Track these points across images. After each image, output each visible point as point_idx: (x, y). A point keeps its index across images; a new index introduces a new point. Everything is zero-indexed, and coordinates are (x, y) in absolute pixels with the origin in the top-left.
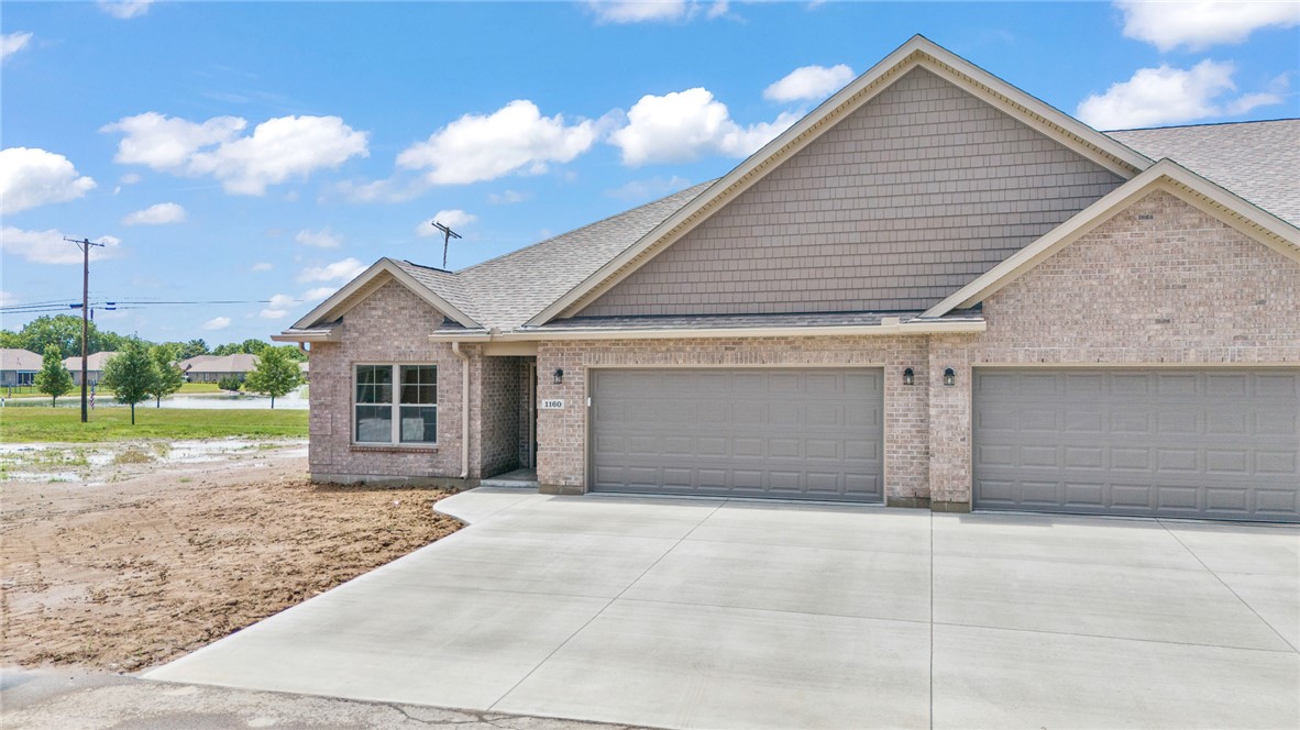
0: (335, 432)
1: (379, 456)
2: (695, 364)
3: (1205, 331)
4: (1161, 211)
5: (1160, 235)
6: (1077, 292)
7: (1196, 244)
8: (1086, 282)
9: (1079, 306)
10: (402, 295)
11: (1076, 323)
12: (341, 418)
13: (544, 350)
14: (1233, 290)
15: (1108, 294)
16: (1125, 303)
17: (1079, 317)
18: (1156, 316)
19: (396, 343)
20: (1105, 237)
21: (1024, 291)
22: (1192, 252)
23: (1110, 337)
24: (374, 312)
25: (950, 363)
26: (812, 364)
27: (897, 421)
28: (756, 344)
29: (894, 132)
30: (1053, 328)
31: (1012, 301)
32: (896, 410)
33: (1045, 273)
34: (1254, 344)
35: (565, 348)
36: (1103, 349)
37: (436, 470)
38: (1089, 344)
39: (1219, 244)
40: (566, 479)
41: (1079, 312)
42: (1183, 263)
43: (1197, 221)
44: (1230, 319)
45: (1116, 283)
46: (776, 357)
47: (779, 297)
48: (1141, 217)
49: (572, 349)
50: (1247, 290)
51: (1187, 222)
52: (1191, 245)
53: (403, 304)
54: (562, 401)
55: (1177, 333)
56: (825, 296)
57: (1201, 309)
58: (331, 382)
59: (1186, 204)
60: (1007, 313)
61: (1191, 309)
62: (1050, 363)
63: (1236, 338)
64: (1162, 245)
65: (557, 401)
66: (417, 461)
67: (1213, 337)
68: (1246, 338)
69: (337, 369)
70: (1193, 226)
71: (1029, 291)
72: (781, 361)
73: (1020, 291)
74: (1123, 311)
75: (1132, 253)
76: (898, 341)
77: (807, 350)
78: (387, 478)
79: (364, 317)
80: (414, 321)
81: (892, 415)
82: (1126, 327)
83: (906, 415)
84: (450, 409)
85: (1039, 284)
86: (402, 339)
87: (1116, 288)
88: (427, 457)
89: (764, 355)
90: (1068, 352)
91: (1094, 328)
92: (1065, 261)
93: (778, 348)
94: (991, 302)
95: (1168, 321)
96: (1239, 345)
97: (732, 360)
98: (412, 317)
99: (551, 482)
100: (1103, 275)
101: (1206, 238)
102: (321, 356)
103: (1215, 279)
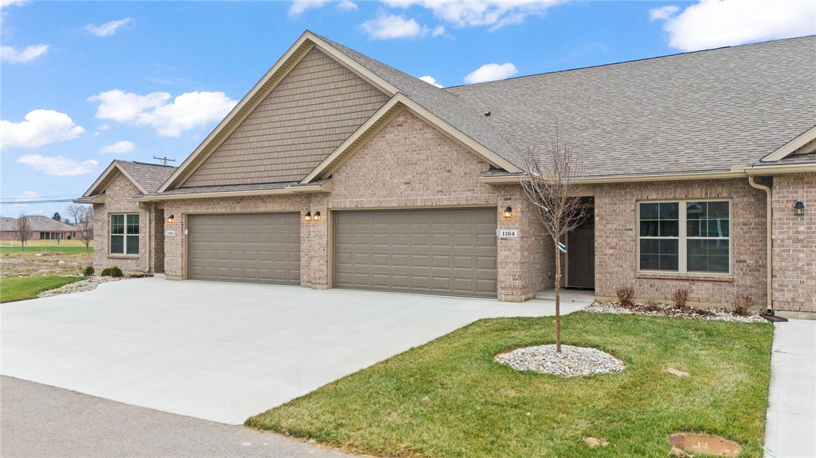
0: (103, 248)
1: (118, 261)
2: (224, 211)
3: (425, 188)
4: (406, 122)
5: (406, 135)
6: (371, 168)
8: (375, 162)
9: (372, 176)
11: (371, 185)
12: (105, 242)
13: (167, 205)
14: (437, 165)
15: (384, 169)
16: (391, 174)
17: (372, 182)
18: (404, 181)
20: (383, 137)
21: (349, 168)
22: (420, 144)
23: (385, 192)
25: (319, 208)
30: (362, 188)
31: (344, 174)
33: (358, 158)
34: (446, 195)
35: (174, 203)
36: (382, 199)
37: (139, 268)
39: (431, 139)
40: (175, 272)
41: (372, 179)
42: (416, 150)
43: (421, 126)
44: (436, 181)
46: (256, 207)
48: (398, 125)
49: (177, 204)
50: (443, 164)
51: (418, 127)
52: (419, 140)
54: (173, 232)
55: (413, 190)
57: (423, 176)
58: (102, 223)
59: (416, 118)
60: (342, 180)
61: (419, 175)
63: (438, 192)
64: (407, 141)
65: (171, 232)
66: (132, 263)
67: (428, 192)
68: (442, 192)
69: (104, 216)
71: (351, 168)
72: (258, 209)
73: (346, 168)
74: (390, 178)
75: (394, 146)
79: (113, 189)
82: (392, 187)
84: (143, 236)
85: (355, 164)
86: (126, 200)
87: (388, 165)
88: (136, 261)
89: (252, 206)
90: (368, 203)
91: (378, 188)
92: (365, 151)
95: (409, 183)
96: (440, 196)
97: (239, 208)
99: (170, 274)
100: (382, 158)
103: (429, 159)
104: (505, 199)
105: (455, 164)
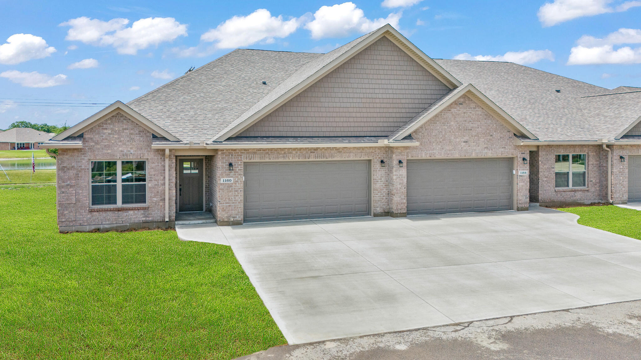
0: (78, 200)
1: (110, 213)
2: (297, 160)
3: (477, 145)
5: (465, 111)
6: (441, 130)
7: (474, 115)
8: (444, 127)
9: (441, 136)
10: (125, 122)
11: (441, 142)
12: (82, 193)
13: (222, 153)
14: (484, 131)
15: (450, 132)
16: (455, 135)
17: (441, 140)
18: (464, 140)
19: (120, 149)
20: (449, 110)
21: (424, 130)
22: (473, 117)
23: (451, 148)
24: (105, 131)
25: (400, 158)
26: (347, 159)
27: (378, 181)
28: (323, 150)
29: (376, 62)
30: (434, 144)
31: (421, 134)
32: (378, 177)
33: (431, 123)
34: (490, 150)
35: (233, 152)
36: (448, 152)
37: (148, 219)
38: (444, 150)
39: (481, 115)
40: (234, 217)
41: (441, 138)
42: (471, 121)
43: (475, 106)
44: (484, 141)
45: (452, 128)
46: (332, 156)
47: (332, 129)
48: (460, 104)
49: (236, 153)
50: (488, 131)
51: (472, 106)
52: (473, 115)
53: (125, 127)
54: (232, 179)
55: (469, 146)
56: (350, 129)
57: (476, 138)
58: (75, 172)
59: (472, 100)
60: (419, 138)
61: (473, 138)
62: (433, 158)
63: (485, 148)
64: (465, 114)
65: (229, 179)
66: (135, 214)
67: (479, 148)
68: (488, 148)
69: (80, 164)
70: (474, 108)
71: (426, 130)
72: (334, 157)
73: (423, 130)
74: (454, 138)
75: (457, 117)
76: (378, 149)
77: (344, 153)
78: (115, 225)
79: (99, 133)
80: (132, 136)
81: (376, 179)
82: (455, 144)
83: (381, 179)
84: (156, 185)
85: (429, 127)
86: (124, 146)
88: (142, 212)
89: (327, 155)
90: (438, 153)
91: (446, 144)
92: (437, 119)
93: (332, 152)
94: (414, 134)
95: (467, 142)
97: (314, 157)
98: (132, 134)
99: (226, 220)
100: (449, 125)
101: (477, 113)
102: (67, 157)
103: (480, 127)
104: (522, 153)
105: (495, 131)
